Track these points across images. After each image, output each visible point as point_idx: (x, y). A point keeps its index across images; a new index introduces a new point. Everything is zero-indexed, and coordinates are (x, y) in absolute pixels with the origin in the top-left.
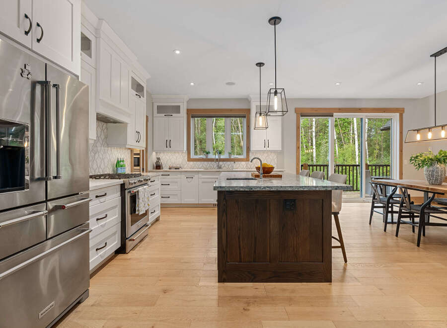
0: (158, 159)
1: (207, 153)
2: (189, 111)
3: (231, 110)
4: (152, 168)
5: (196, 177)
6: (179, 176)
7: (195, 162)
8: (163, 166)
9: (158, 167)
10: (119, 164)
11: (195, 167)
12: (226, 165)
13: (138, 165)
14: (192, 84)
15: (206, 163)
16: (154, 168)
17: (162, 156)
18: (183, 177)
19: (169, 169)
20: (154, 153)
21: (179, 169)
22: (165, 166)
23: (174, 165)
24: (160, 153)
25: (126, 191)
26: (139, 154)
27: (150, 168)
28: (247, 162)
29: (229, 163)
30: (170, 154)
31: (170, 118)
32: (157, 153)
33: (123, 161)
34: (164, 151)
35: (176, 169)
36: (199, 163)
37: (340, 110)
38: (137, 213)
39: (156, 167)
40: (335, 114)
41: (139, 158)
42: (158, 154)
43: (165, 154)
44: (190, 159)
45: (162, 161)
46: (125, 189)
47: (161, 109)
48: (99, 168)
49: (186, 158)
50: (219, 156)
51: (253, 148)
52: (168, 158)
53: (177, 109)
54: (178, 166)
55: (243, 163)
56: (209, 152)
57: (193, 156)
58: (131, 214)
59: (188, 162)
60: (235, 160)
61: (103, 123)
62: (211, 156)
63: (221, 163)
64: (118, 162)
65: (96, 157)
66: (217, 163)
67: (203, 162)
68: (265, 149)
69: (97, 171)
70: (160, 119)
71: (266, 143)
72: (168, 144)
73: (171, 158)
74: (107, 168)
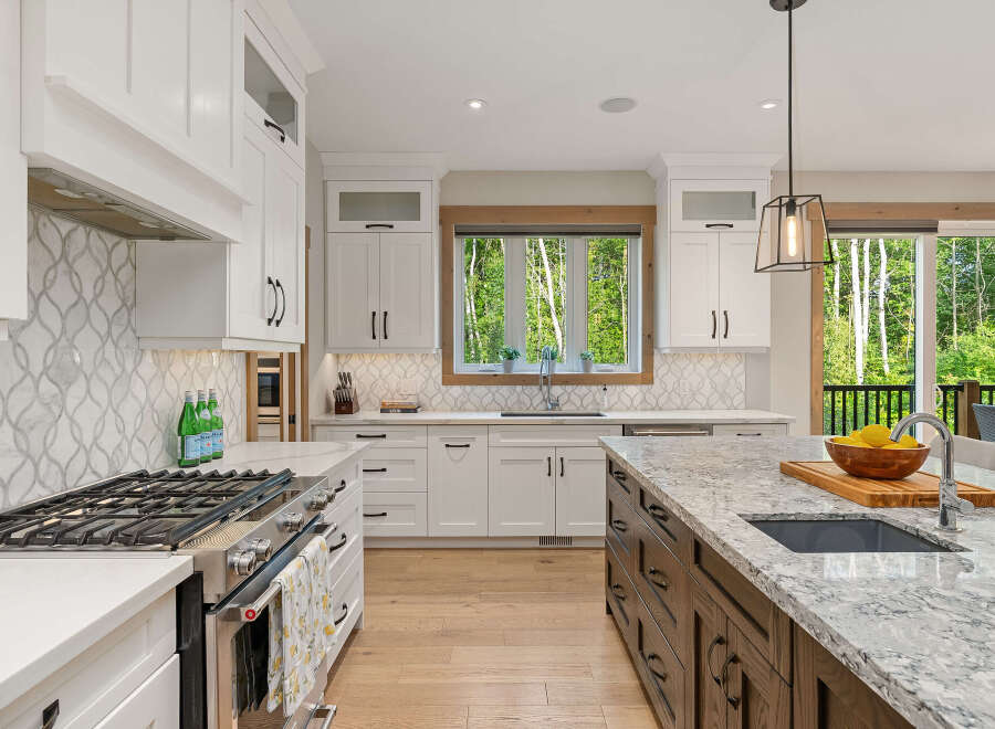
0: (345, 378)
1: (511, 358)
2: (446, 214)
3: (589, 210)
4: (323, 407)
5: (479, 441)
6: (420, 440)
7: (468, 388)
8: (361, 401)
9: (344, 405)
10: (191, 420)
11: (468, 405)
12: (573, 397)
13: (276, 402)
14: (476, 105)
15: (505, 390)
16: (328, 410)
17: (354, 366)
18: (436, 441)
19: (382, 411)
20: (329, 357)
21: (415, 411)
22: (368, 400)
23: (398, 400)
24: (349, 355)
25: (210, 619)
26: (276, 362)
27: (316, 411)
28: (645, 387)
29: (583, 389)
30: (381, 360)
31: (386, 235)
32: (338, 356)
33: (212, 404)
34: (361, 351)
35: (405, 411)
36: (480, 390)
37: (959, 211)
38: (272, 705)
39: (338, 404)
40: (942, 224)
41: (276, 378)
42: (342, 360)
43: (367, 360)
44: (450, 378)
45: (358, 386)
46: (206, 608)
47: (352, 205)
48: (88, 452)
49: (438, 371)
50: (551, 368)
51: (664, 340)
52: (377, 374)
53: (408, 205)
54: (412, 400)
55: (632, 390)
56: (516, 353)
57: (460, 367)
58: (242, 705)
59: (444, 388)
60: (604, 381)
61: (110, 239)
62: (522, 366)
63: (557, 390)
64: (189, 411)
65: (71, 403)
66: (545, 388)
67: (494, 388)
68: (715, 343)
69: (78, 465)
70: (350, 237)
71: (720, 323)
72: (379, 326)
73: (385, 372)
74: (136, 443)
